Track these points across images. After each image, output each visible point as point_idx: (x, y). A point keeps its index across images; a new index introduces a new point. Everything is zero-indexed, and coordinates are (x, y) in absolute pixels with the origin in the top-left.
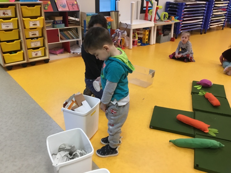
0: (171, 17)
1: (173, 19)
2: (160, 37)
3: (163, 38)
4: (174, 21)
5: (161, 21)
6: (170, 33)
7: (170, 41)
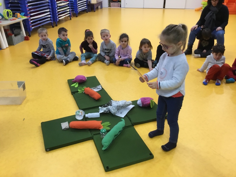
1: (19, 16)
2: (12, 38)
4: (21, 18)
7: (24, 40)
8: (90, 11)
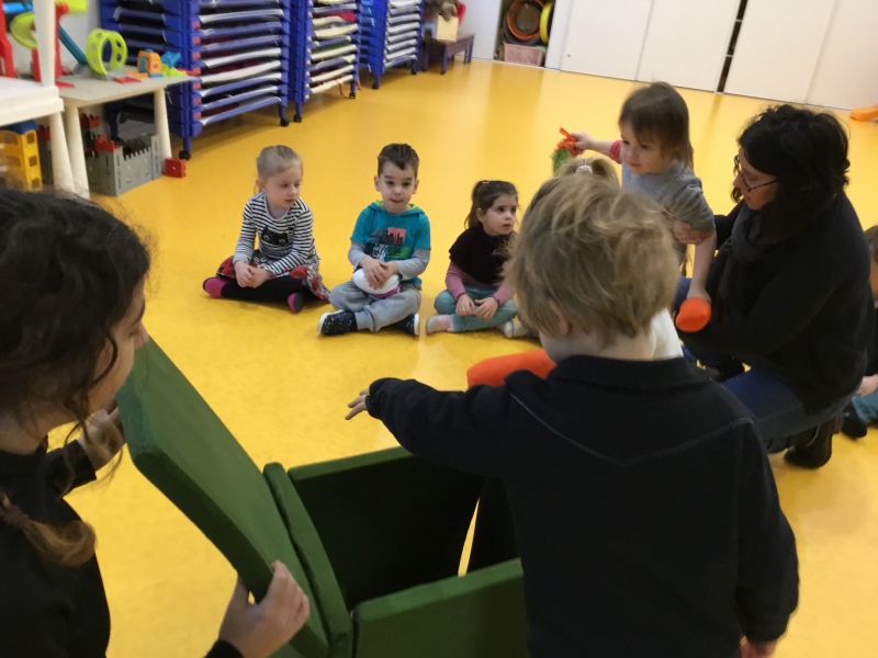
0: (142, 53)
1: (156, 66)
3: (122, 164)
5: (96, 76)
6: (154, 139)
7: (163, 173)
8: (424, 70)
